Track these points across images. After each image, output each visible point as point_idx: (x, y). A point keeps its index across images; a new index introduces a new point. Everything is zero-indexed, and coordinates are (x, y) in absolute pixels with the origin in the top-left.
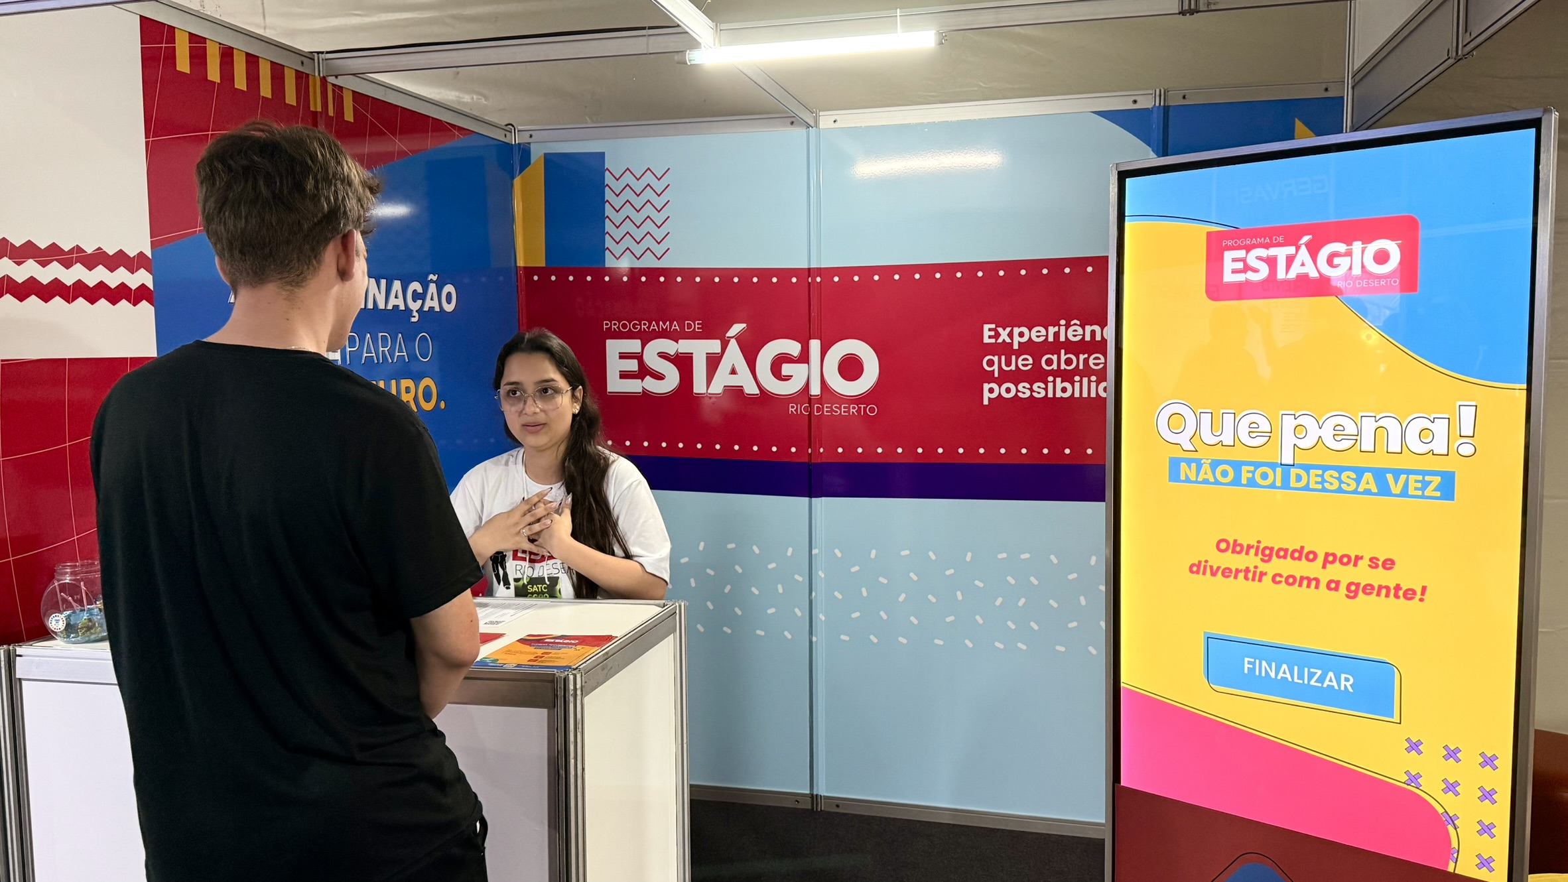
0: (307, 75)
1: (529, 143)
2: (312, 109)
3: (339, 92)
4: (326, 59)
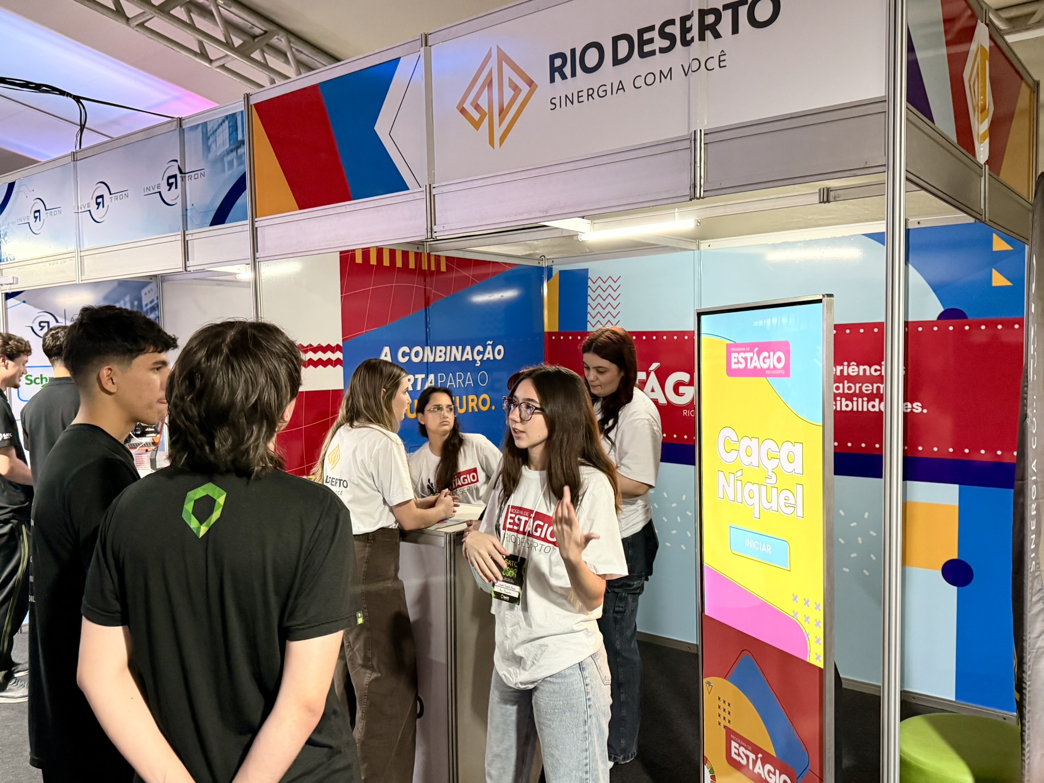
0: (421, 253)
1: (552, 266)
2: (423, 268)
3: (438, 258)
4: (430, 245)
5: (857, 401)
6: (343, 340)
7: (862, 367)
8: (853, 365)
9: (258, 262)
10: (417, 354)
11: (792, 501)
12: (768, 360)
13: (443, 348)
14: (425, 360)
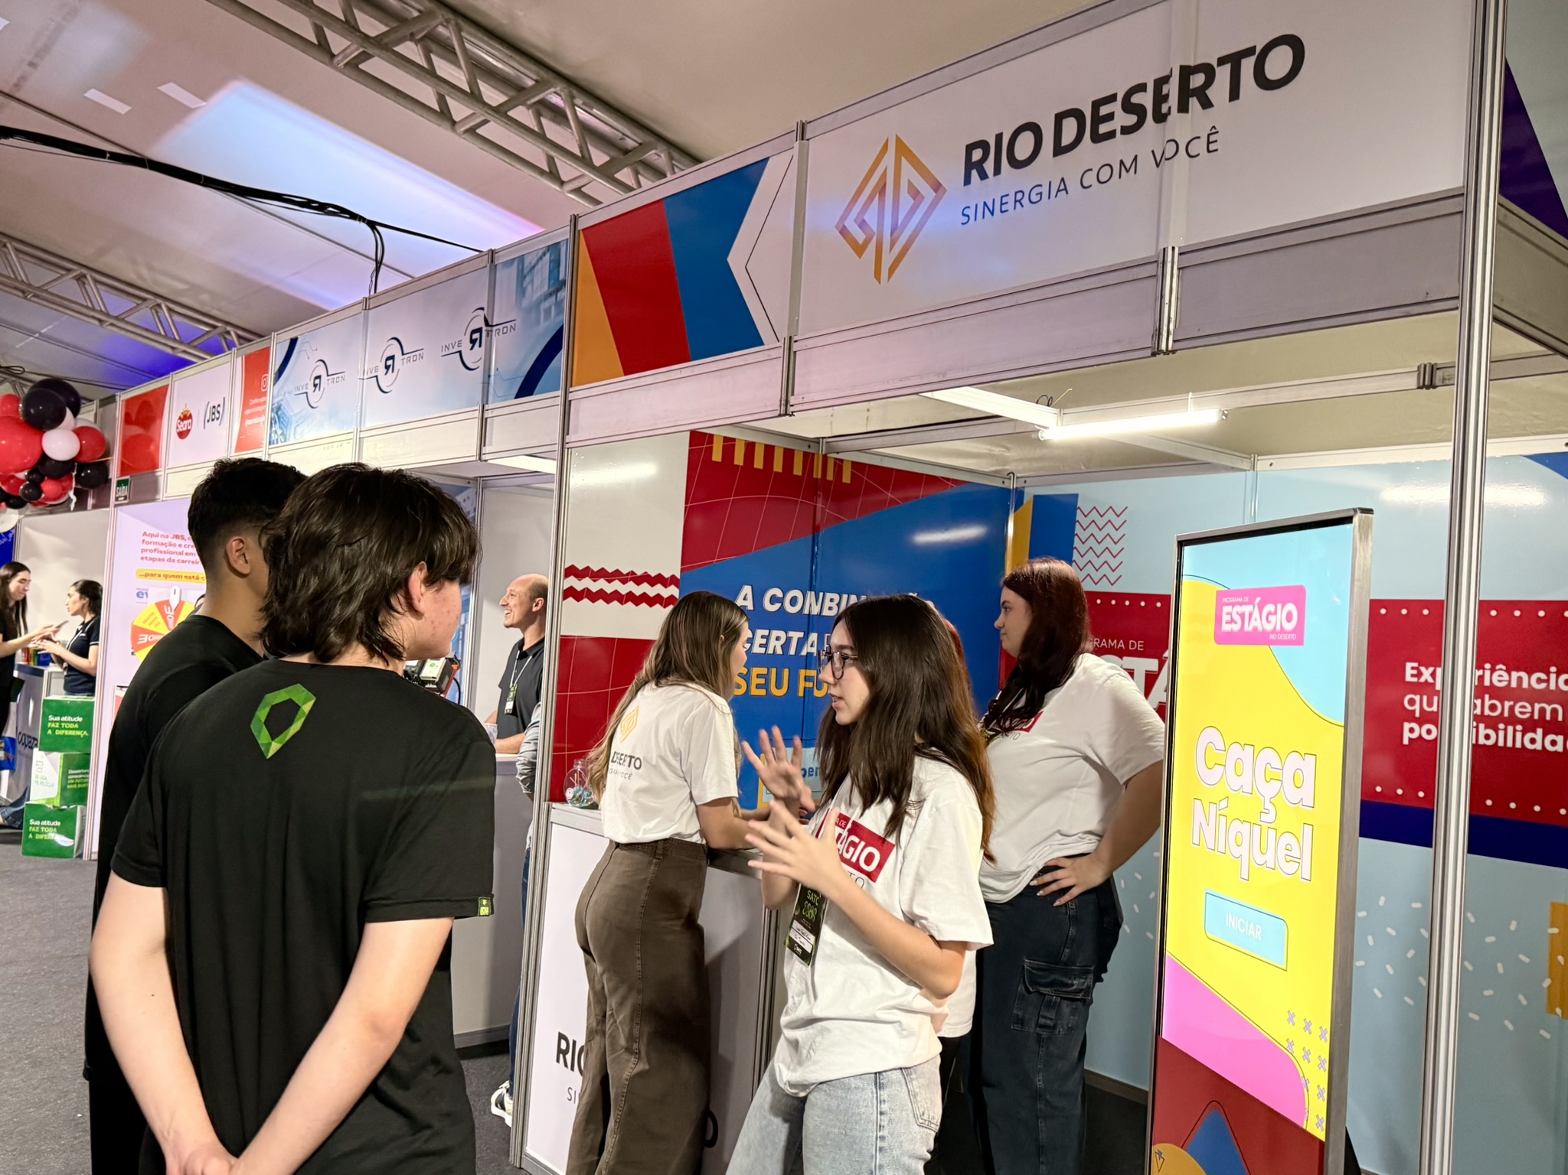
0: (813, 454)
1: (1024, 488)
2: (815, 477)
3: (839, 463)
4: (827, 442)
5: (1505, 730)
6: (682, 570)
7: (1515, 675)
8: (1501, 669)
9: (568, 449)
10: (794, 601)
11: (1296, 853)
12: (1274, 617)
13: (836, 597)
14: (806, 612)
